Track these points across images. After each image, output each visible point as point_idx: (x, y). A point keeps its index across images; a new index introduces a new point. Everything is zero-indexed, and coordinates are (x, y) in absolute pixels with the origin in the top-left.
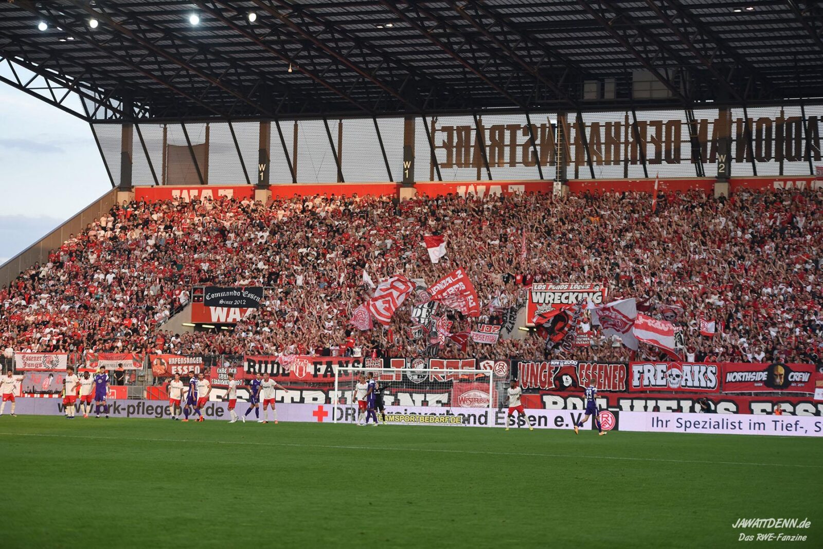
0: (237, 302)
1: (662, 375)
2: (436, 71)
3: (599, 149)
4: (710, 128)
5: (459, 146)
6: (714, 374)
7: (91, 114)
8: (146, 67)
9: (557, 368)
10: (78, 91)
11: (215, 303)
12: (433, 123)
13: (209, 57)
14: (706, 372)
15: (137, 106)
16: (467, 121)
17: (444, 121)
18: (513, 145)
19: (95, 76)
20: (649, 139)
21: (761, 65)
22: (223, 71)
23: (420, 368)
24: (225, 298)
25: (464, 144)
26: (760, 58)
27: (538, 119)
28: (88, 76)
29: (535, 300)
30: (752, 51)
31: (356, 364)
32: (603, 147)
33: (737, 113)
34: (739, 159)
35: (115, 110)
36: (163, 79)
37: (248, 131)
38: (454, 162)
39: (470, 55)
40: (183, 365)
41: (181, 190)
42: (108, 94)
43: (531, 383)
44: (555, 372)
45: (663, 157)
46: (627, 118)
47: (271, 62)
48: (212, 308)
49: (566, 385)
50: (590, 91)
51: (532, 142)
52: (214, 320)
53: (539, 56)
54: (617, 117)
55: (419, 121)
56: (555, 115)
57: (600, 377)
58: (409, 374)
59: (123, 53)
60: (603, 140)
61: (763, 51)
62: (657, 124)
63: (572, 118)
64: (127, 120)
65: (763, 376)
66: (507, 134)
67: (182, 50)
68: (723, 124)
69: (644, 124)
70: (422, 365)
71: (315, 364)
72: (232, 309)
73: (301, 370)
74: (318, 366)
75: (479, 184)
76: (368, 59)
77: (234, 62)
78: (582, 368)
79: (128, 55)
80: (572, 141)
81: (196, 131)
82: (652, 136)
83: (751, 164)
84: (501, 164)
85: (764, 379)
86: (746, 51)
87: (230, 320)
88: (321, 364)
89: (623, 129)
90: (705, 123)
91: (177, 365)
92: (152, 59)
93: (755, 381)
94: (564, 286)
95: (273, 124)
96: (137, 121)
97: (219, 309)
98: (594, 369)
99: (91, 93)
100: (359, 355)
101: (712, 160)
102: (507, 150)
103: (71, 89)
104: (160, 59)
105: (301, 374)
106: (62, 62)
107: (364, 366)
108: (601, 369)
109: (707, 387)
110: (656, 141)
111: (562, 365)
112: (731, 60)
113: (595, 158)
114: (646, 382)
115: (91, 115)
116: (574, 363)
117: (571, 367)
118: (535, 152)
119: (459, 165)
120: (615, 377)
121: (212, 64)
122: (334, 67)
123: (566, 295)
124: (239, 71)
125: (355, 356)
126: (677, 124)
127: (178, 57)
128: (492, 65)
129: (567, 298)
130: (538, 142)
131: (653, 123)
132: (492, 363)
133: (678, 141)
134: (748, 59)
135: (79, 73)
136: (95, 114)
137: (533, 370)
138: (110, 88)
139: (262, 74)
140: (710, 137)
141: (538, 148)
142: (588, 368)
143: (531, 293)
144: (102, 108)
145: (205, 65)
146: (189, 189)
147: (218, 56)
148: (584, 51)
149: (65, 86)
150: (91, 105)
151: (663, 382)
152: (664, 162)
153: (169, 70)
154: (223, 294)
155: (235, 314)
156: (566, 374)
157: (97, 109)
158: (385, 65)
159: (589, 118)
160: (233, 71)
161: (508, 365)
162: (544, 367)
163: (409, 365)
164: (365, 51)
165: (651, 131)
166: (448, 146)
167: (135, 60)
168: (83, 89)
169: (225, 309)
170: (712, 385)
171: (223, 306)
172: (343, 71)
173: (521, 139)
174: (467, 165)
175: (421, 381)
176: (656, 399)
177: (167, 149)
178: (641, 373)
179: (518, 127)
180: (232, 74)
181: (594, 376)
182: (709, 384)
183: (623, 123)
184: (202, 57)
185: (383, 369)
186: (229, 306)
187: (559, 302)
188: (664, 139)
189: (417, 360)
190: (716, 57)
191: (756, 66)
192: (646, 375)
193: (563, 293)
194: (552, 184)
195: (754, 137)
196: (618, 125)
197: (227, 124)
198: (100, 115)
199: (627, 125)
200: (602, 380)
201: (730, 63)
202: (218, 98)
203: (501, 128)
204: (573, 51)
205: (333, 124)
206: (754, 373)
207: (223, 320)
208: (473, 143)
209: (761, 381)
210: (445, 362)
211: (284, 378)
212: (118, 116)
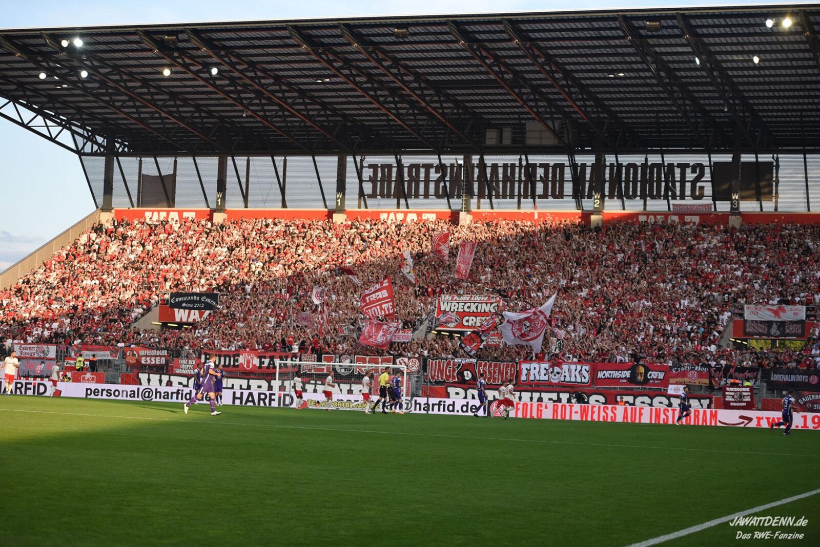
0: (196, 306)
1: (545, 372)
2: (364, 118)
3: (498, 186)
4: (588, 170)
5: (382, 181)
6: (587, 372)
7: (80, 147)
8: (126, 110)
9: (459, 365)
10: (69, 129)
11: (179, 305)
12: (362, 161)
13: (178, 103)
14: (581, 370)
15: (118, 142)
16: (390, 160)
17: (370, 159)
18: (427, 181)
19: (84, 117)
20: (538, 178)
21: (630, 121)
22: (189, 115)
23: (347, 363)
24: (186, 302)
25: (387, 179)
26: (629, 115)
27: (448, 160)
28: (78, 117)
29: (443, 309)
30: (622, 109)
31: (294, 359)
32: (501, 184)
33: (610, 159)
34: (611, 196)
35: (100, 145)
36: (141, 120)
37: (209, 164)
38: (378, 193)
39: (393, 106)
40: (151, 356)
41: (153, 211)
42: (94, 132)
43: (438, 377)
44: (458, 368)
45: (550, 194)
46: (520, 160)
47: (229, 108)
48: (176, 310)
49: (467, 379)
50: (491, 137)
51: (442, 178)
52: (178, 319)
53: (450, 108)
54: (512, 159)
55: (350, 159)
56: (462, 157)
57: (495, 372)
58: (337, 368)
59: (107, 98)
60: (501, 178)
61: (631, 109)
62: (545, 166)
63: (475, 159)
64: (110, 154)
65: (627, 374)
66: (422, 171)
67: (156, 97)
68: (598, 167)
69: (534, 166)
70: (348, 361)
71: (260, 357)
72: (193, 311)
73: (248, 362)
74: (263, 360)
75: (398, 212)
76: (309, 107)
77: (198, 107)
78: (480, 365)
79: (111, 100)
80: (476, 178)
81: (166, 164)
82: (541, 176)
83: (620, 200)
84: (417, 196)
85: (628, 376)
86: (618, 109)
87: (190, 320)
88: (265, 358)
89: (517, 169)
90: (584, 166)
91: (146, 356)
92: (131, 104)
93: (620, 378)
94: (466, 298)
95: (229, 159)
96: (118, 155)
97: (182, 310)
98: (490, 366)
99: (80, 131)
100: (297, 351)
101: (590, 197)
102: (422, 185)
103: (64, 127)
104: (138, 104)
105: (248, 366)
106: (58, 105)
107: (300, 360)
108: (495, 366)
109: (581, 382)
110: (544, 180)
111: (464, 362)
112: (606, 115)
113: (494, 193)
114: (532, 378)
115: (80, 149)
116: (474, 361)
117: (471, 364)
118: (445, 187)
119: (382, 196)
120: (507, 373)
121: (181, 109)
122: (280, 113)
123: (468, 304)
124: (203, 114)
125: (293, 352)
126: (562, 166)
127: (153, 102)
128: (411, 115)
129: (469, 307)
130: (447, 178)
131: (541, 165)
132: (406, 360)
133: (562, 181)
134: (620, 115)
135: (71, 114)
136: (83, 148)
137: (439, 366)
138: (96, 127)
139: (222, 118)
140: (588, 178)
141: (448, 184)
142: (485, 365)
143: (439, 302)
144: (89, 144)
145: (175, 109)
146: (159, 211)
147: (186, 103)
148: (486, 105)
149: (59, 124)
150: (80, 141)
151: (546, 378)
152: (550, 197)
153: (145, 113)
154: (185, 299)
155: (195, 315)
156: (467, 370)
157: (85, 144)
158: (322, 113)
159: (489, 160)
160: (197, 115)
161: (419, 361)
162: (449, 364)
163: (337, 360)
164: (307, 100)
165: (540, 172)
166: (373, 180)
167: (117, 104)
168: (74, 128)
169: (187, 311)
170: (586, 381)
171: (185, 308)
172: (288, 116)
173: (434, 176)
174: (389, 196)
175: (347, 373)
176: (540, 392)
177: (142, 178)
178: (528, 370)
179: (431, 166)
180: (196, 118)
181: (490, 372)
182: (583, 380)
183: (517, 164)
184: (172, 103)
185: (316, 363)
186: (190, 309)
187: (462, 310)
188: (550, 179)
189: (344, 356)
190: (594, 112)
191: (625, 121)
192: (532, 372)
193: (465, 303)
194: (458, 214)
195: (623, 179)
196: (513, 166)
197: (192, 158)
198: (88, 149)
199: (521, 166)
200: (496, 376)
201: (605, 118)
202: (184, 136)
203: (417, 167)
204: (477, 104)
205: (279, 160)
206: (620, 372)
207: (184, 320)
208: (394, 178)
209: (625, 378)
210: (368, 358)
211: (234, 369)
212: (102, 150)
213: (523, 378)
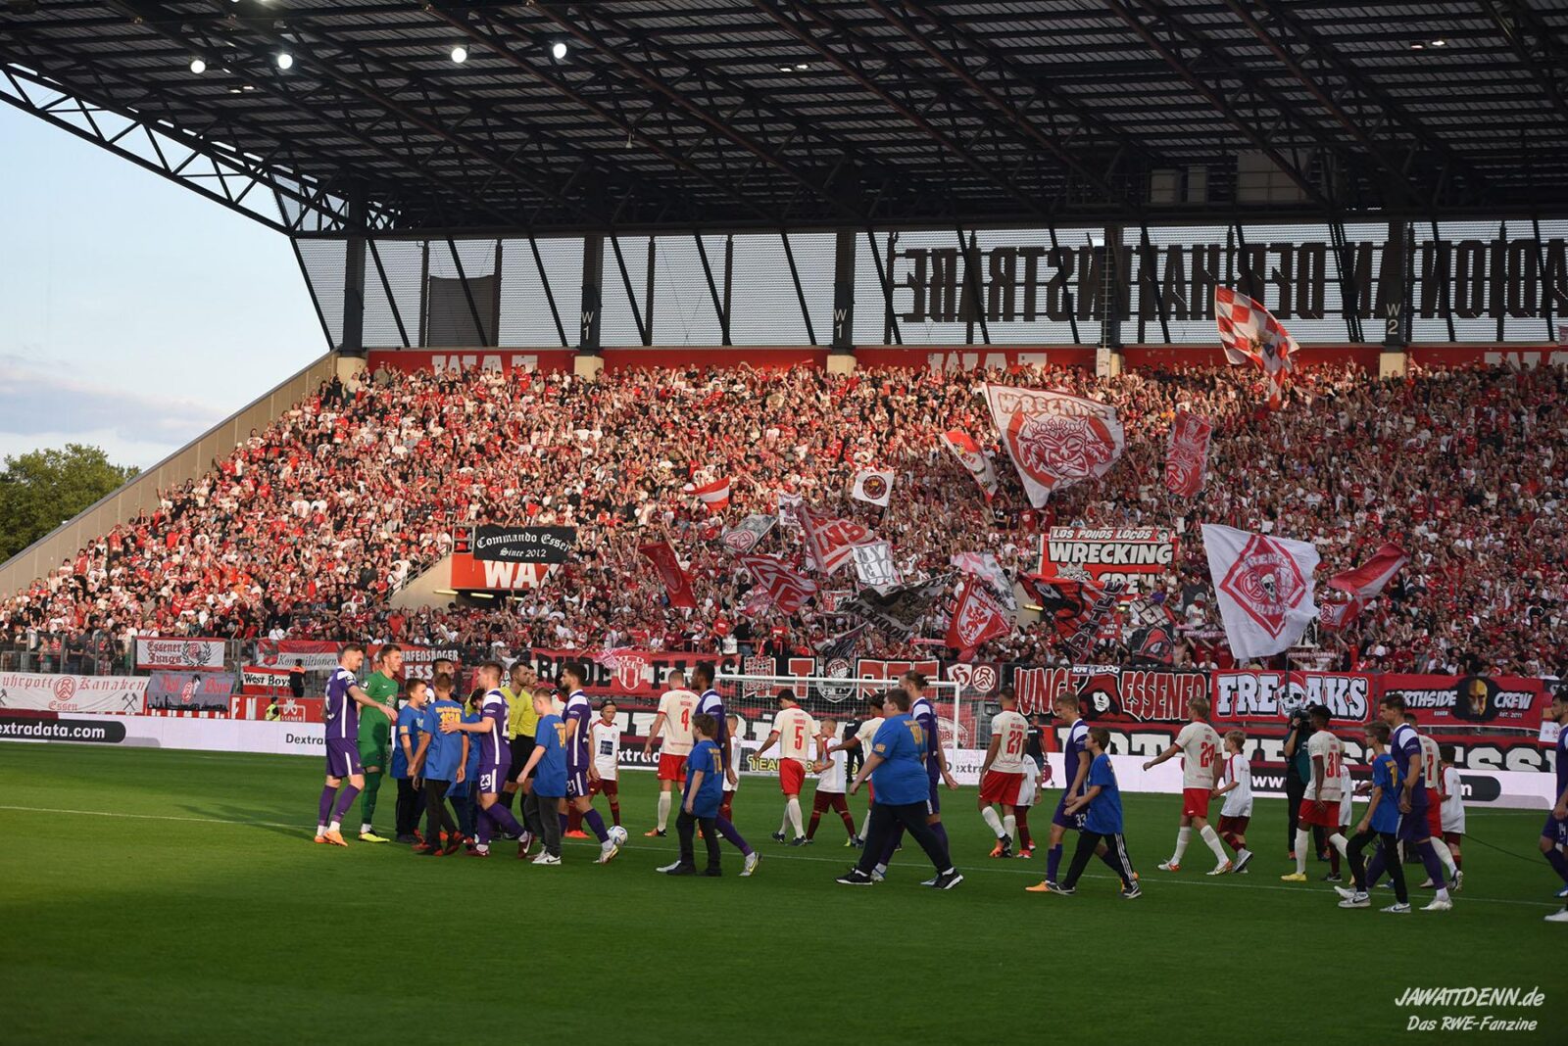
0: (530, 554)
1: (1269, 693)
2: (892, 149)
3: (1182, 291)
4: (1377, 257)
5: (936, 284)
6: (1362, 693)
7: (293, 222)
9: (1083, 679)
10: (270, 183)
11: (493, 554)
12: (891, 242)
13: (492, 122)
14: (1348, 690)
15: (375, 209)
16: (947, 239)
17: (909, 240)
18: (1031, 283)
19: (297, 154)
20: (1269, 275)
21: (1465, 147)
22: (515, 148)
23: (840, 676)
24: (510, 546)
25: (944, 279)
26: (1461, 134)
27: (1072, 238)
28: (285, 154)
29: (1054, 557)
30: (1446, 120)
31: (727, 668)
32: (1188, 287)
33: (1423, 232)
34: (1426, 313)
35: (336, 217)
36: (411, 161)
37: (565, 253)
38: (927, 311)
39: (947, 121)
40: (425, 663)
41: (448, 355)
42: (323, 189)
43: (1037, 705)
44: (1079, 685)
45: (1294, 307)
46: (1230, 236)
47: (602, 132)
48: (488, 563)
50: (1163, 188)
51: (1061, 280)
52: (491, 583)
53: (1071, 124)
54: (1214, 234)
55: (862, 239)
56: (1102, 231)
57: (1160, 695)
58: (820, 686)
59: (339, 114)
60: (1188, 276)
61: (1466, 120)
62: (1284, 249)
63: (1131, 236)
64: (357, 234)
65: (1450, 698)
66: (1021, 263)
67: (442, 110)
68: (1398, 248)
69: (1260, 250)
70: (844, 671)
71: (656, 665)
72: (522, 566)
73: (631, 674)
74: (662, 670)
75: (967, 351)
76: (768, 127)
77: (535, 132)
78: (1129, 679)
79: (348, 118)
80: (1134, 277)
81: (476, 255)
82: (1274, 270)
83: (1444, 321)
84: (1009, 316)
85: (1452, 703)
86: (1435, 121)
87: (518, 585)
88: (666, 665)
89: (1223, 256)
90: (1367, 248)
91: (415, 663)
92: (392, 125)
93: (1435, 708)
94: (1105, 532)
95: (607, 241)
96: (376, 235)
97: (499, 564)
98: (1150, 681)
99: (294, 186)
100: (733, 650)
101: (1380, 314)
102: (1020, 293)
103: (257, 178)
104: (406, 125)
105: (630, 683)
106: (239, 130)
107: (741, 672)
108: (1161, 682)
109: (1348, 717)
110: (1282, 279)
111: (1092, 673)
112: (1410, 136)
113: (1174, 308)
114: (1241, 707)
115: (293, 223)
116: (1115, 669)
117: (1108, 676)
118: (1068, 297)
119: (936, 316)
120: (1186, 695)
121: (497, 136)
122: (710, 142)
123: (1110, 548)
124: (546, 147)
125: (726, 652)
126: (1319, 249)
127: (435, 123)
128: (987, 140)
129: (1111, 554)
130: (1074, 277)
131: (1275, 248)
132: (968, 668)
133: (1320, 281)
134: (1441, 135)
135: (270, 149)
136: (300, 221)
137: (1040, 681)
138: (328, 176)
139: (588, 153)
140: (1376, 273)
141: (1073, 290)
142: (1139, 679)
143: (1047, 544)
144: (313, 214)
145: (484, 136)
146: (461, 355)
147: (509, 122)
148: (1150, 116)
149: (243, 171)
150: (293, 207)
151: (1272, 707)
152: (1294, 316)
153: (425, 144)
154: (507, 539)
155: (527, 573)
157: (303, 214)
158: (799, 139)
159: (1162, 236)
160: (533, 147)
161: (997, 672)
162: (1059, 677)
163: (821, 669)
164: (764, 113)
165: (1273, 261)
166: (916, 283)
167: (361, 126)
168: (279, 180)
169: (510, 565)
170: (1359, 713)
171: (506, 559)
172: (727, 148)
173: (1046, 272)
174: (949, 317)
175: (841, 699)
176: (1259, 737)
177: (429, 284)
178: (1234, 690)
179: (1040, 251)
180: (533, 153)
181: (1149, 695)
182: (1353, 712)
183: (1224, 246)
184: (478, 122)
185: (775, 677)
186: (517, 560)
187: (1097, 560)
188: (1295, 275)
189: (835, 661)
190: (1383, 130)
191: (1454, 146)
192: (1242, 693)
193: (1103, 545)
194: (1095, 353)
195: (1453, 274)
196: (1214, 250)
197: (527, 241)
198: (310, 222)
199: (1230, 250)
200: (1163, 702)
201: (1409, 141)
202: (512, 195)
203: (1010, 253)
204: (1129, 116)
205: (714, 243)
206: (1434, 693)
207: (505, 584)
208: (960, 279)
209: (1446, 707)
210: (885, 666)
211: (600, 689)
212: (342, 226)
213: (1223, 707)
